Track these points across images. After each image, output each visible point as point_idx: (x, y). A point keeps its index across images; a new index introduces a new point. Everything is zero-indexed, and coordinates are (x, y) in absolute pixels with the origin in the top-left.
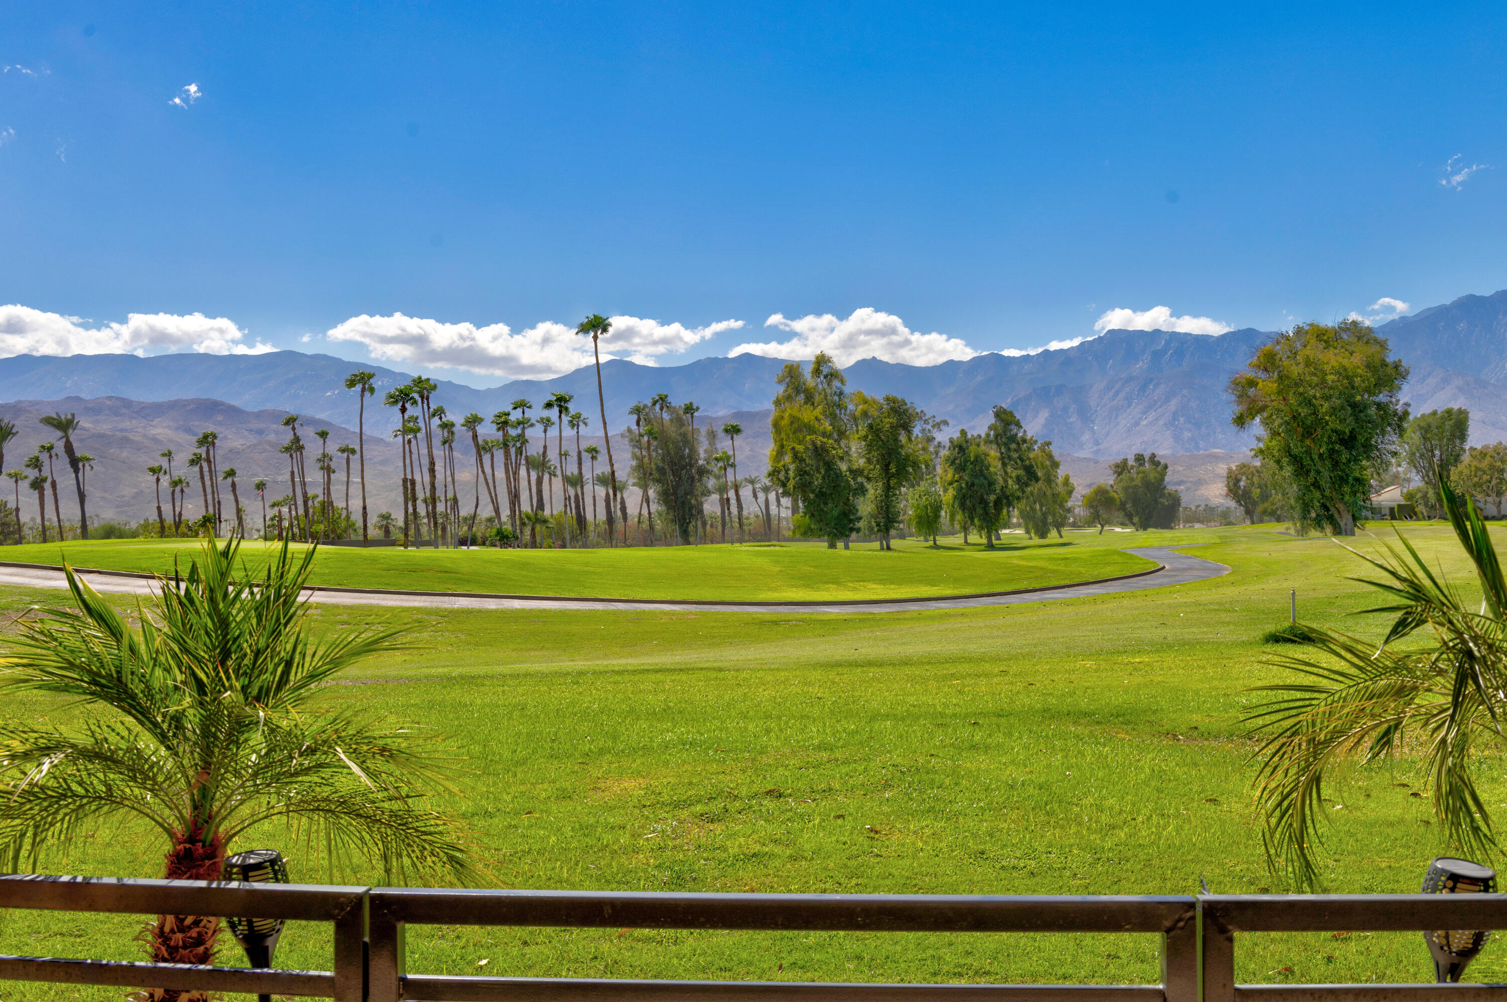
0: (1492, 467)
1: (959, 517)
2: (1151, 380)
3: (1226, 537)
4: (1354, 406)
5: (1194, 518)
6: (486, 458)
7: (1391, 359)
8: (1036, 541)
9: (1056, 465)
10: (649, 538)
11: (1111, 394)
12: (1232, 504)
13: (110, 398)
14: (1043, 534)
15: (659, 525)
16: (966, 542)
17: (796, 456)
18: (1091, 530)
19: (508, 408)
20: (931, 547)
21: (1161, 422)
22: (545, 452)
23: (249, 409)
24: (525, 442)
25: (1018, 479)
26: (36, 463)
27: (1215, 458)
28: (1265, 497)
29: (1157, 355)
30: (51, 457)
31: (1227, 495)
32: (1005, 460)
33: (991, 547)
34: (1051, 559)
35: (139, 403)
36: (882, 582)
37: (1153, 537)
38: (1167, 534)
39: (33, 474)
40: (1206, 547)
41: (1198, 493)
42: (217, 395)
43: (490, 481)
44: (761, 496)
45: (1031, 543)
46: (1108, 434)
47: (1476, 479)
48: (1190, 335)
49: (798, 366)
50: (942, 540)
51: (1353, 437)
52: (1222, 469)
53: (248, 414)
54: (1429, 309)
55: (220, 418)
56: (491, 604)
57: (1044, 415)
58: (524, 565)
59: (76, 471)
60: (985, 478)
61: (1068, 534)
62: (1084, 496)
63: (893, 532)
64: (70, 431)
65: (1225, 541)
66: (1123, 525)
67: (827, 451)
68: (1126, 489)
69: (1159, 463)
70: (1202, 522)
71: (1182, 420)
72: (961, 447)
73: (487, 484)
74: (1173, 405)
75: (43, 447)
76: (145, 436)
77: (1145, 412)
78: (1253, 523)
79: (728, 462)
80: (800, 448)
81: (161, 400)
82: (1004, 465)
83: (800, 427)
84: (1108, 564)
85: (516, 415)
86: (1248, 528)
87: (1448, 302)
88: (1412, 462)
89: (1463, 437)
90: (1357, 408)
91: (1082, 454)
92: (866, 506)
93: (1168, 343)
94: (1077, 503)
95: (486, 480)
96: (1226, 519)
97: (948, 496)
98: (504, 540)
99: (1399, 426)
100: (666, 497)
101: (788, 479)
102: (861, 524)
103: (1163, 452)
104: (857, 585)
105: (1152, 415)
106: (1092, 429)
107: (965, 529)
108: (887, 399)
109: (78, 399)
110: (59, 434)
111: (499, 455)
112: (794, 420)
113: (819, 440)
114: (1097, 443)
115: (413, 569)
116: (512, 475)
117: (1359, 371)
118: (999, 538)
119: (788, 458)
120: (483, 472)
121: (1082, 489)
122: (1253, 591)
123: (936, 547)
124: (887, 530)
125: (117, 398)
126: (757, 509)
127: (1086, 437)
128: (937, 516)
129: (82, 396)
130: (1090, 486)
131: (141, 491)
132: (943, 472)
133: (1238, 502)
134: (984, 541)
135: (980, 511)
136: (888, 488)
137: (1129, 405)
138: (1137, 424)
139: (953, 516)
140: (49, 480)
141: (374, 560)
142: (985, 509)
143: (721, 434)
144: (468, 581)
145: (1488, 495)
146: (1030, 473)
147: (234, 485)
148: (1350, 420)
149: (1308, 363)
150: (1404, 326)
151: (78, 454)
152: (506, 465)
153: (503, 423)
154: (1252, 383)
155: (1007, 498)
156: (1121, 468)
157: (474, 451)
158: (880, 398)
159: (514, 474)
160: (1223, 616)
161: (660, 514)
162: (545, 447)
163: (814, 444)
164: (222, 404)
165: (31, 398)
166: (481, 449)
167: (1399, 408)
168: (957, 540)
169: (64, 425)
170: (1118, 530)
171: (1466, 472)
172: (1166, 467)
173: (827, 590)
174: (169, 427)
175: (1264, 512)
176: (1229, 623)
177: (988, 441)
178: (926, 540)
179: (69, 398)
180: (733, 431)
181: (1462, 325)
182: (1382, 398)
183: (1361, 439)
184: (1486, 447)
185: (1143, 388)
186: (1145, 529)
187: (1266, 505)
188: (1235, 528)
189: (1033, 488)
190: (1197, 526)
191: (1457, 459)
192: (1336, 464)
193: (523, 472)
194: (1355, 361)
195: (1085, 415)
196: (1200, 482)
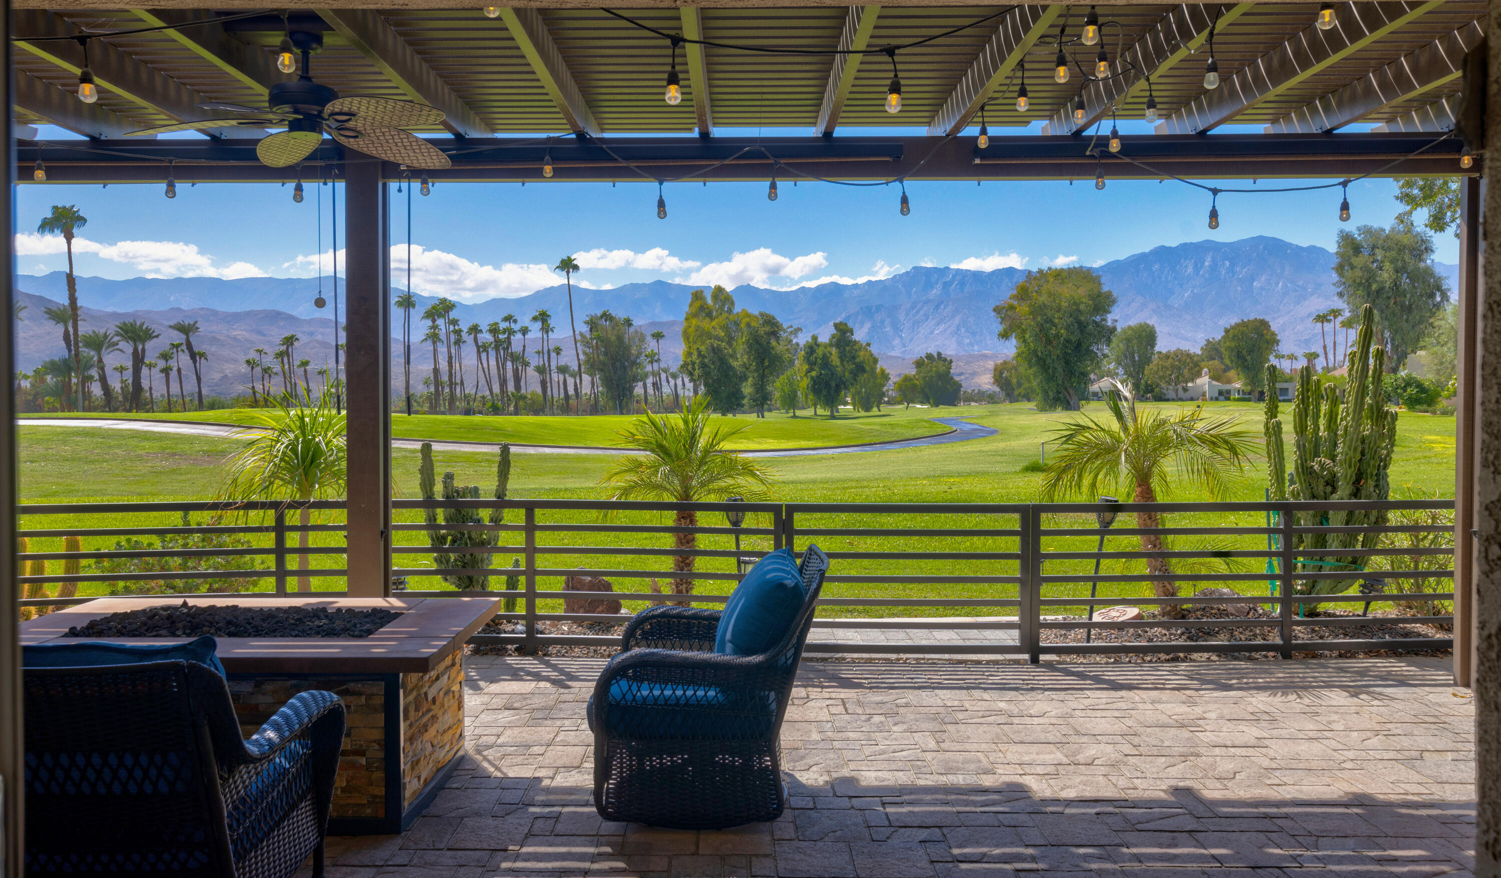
0: (1173, 366)
1: (811, 397)
2: (942, 302)
3: (994, 412)
4: (1080, 323)
5: (969, 399)
6: (484, 355)
7: (1105, 289)
8: (863, 413)
9: (876, 361)
10: (595, 410)
11: (914, 311)
12: (997, 389)
13: (202, 309)
14: (868, 409)
15: (602, 401)
16: (815, 414)
17: (700, 354)
18: (900, 406)
19: (498, 320)
20: (792, 417)
21: (949, 332)
22: (524, 350)
23: (303, 318)
24: (510, 343)
25: (851, 372)
26: (165, 357)
27: (985, 357)
28: (1019, 385)
29: (946, 285)
30: (177, 351)
31: (994, 383)
32: (842, 358)
33: (833, 417)
34: (882, 425)
35: (223, 312)
36: (775, 438)
37: (944, 412)
38: (953, 409)
39: (162, 364)
40: (982, 417)
41: (974, 381)
42: (281, 307)
43: (486, 370)
44: (672, 382)
45: (857, 415)
46: (911, 340)
47: (1161, 374)
48: (969, 271)
49: (702, 292)
50: (799, 413)
51: (1079, 344)
52: (991, 364)
53: (302, 321)
54: (1134, 255)
55: (282, 323)
56: (531, 451)
57: (868, 325)
58: (544, 426)
59: (195, 362)
60: (830, 370)
61: (885, 409)
62: (895, 383)
63: (766, 407)
64: (191, 334)
65: (992, 414)
66: (922, 403)
67: (721, 351)
68: (924, 378)
69: (945, 360)
70: (976, 402)
71: (963, 330)
72: (811, 349)
73: (484, 371)
74: (957, 320)
75: (173, 344)
76: (228, 336)
77: (938, 324)
78: (1011, 402)
79: (653, 358)
80: (703, 348)
81: (239, 311)
82: (842, 361)
83: (702, 334)
84: (919, 428)
85: (503, 325)
86: (1007, 406)
87: (1147, 251)
88: (1119, 363)
89: (1153, 345)
90: (1082, 326)
91: (893, 354)
92: (747, 389)
93: (954, 276)
94: (890, 388)
95: (483, 368)
96: (991, 399)
97: (805, 383)
98: (496, 411)
99: (1109, 337)
100: (608, 382)
101: (694, 369)
102: (745, 401)
103: (949, 352)
104: (760, 440)
105: (942, 327)
106: (901, 337)
107: (815, 406)
108: (762, 314)
109: (179, 309)
110: (184, 337)
111: (492, 353)
112: (698, 328)
113: (716, 343)
114: (904, 346)
115: (474, 428)
116: (501, 367)
117: (1084, 300)
118: (838, 412)
119: (695, 357)
120: (482, 364)
121: (894, 379)
122: (1014, 444)
123: (795, 417)
124: (762, 405)
125: (208, 309)
126: (669, 391)
127: (897, 342)
128: (795, 396)
129: (182, 307)
130: (900, 375)
131: (226, 376)
132: (800, 365)
133: (1001, 388)
134: (829, 413)
135: (824, 392)
136: (762, 377)
137: (927, 319)
138: (932, 333)
139: (806, 396)
140: (175, 369)
141: (449, 423)
142: (829, 391)
143: (649, 338)
144: (513, 436)
145: (1170, 384)
146: (860, 369)
147: (305, 371)
148: (1077, 332)
149: (1050, 294)
150: (1115, 267)
151: (196, 350)
152: (497, 358)
153: (494, 330)
154: (1012, 308)
155: (844, 383)
156: (919, 364)
157: (475, 349)
158: (756, 312)
159: (503, 365)
160: (999, 458)
161: (602, 394)
162: (524, 346)
163: (712, 346)
164: (283, 313)
165: (145, 309)
166: (481, 349)
167: (1109, 323)
168: (809, 412)
169: (186, 329)
170: (918, 406)
171: (1155, 368)
172: (951, 361)
173: (742, 443)
174: (245, 330)
175: (1019, 395)
176: (1002, 462)
177: (831, 345)
178: (787, 413)
179: (172, 309)
180: (658, 336)
181: (1156, 267)
182: (1098, 319)
183: (1084, 346)
184: (1169, 352)
185: (937, 307)
186: (937, 406)
187: (1020, 390)
188: (999, 405)
189: (863, 378)
190: (973, 404)
191: (1149, 361)
192: (1067, 362)
193: (509, 364)
194: (1082, 293)
195: (897, 328)
196: (974, 374)
